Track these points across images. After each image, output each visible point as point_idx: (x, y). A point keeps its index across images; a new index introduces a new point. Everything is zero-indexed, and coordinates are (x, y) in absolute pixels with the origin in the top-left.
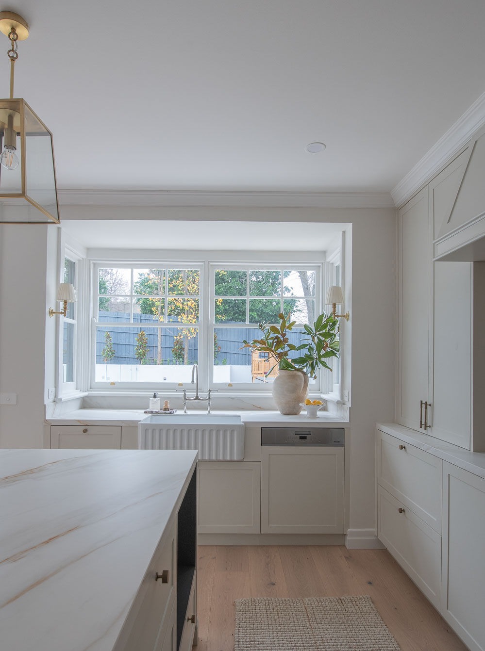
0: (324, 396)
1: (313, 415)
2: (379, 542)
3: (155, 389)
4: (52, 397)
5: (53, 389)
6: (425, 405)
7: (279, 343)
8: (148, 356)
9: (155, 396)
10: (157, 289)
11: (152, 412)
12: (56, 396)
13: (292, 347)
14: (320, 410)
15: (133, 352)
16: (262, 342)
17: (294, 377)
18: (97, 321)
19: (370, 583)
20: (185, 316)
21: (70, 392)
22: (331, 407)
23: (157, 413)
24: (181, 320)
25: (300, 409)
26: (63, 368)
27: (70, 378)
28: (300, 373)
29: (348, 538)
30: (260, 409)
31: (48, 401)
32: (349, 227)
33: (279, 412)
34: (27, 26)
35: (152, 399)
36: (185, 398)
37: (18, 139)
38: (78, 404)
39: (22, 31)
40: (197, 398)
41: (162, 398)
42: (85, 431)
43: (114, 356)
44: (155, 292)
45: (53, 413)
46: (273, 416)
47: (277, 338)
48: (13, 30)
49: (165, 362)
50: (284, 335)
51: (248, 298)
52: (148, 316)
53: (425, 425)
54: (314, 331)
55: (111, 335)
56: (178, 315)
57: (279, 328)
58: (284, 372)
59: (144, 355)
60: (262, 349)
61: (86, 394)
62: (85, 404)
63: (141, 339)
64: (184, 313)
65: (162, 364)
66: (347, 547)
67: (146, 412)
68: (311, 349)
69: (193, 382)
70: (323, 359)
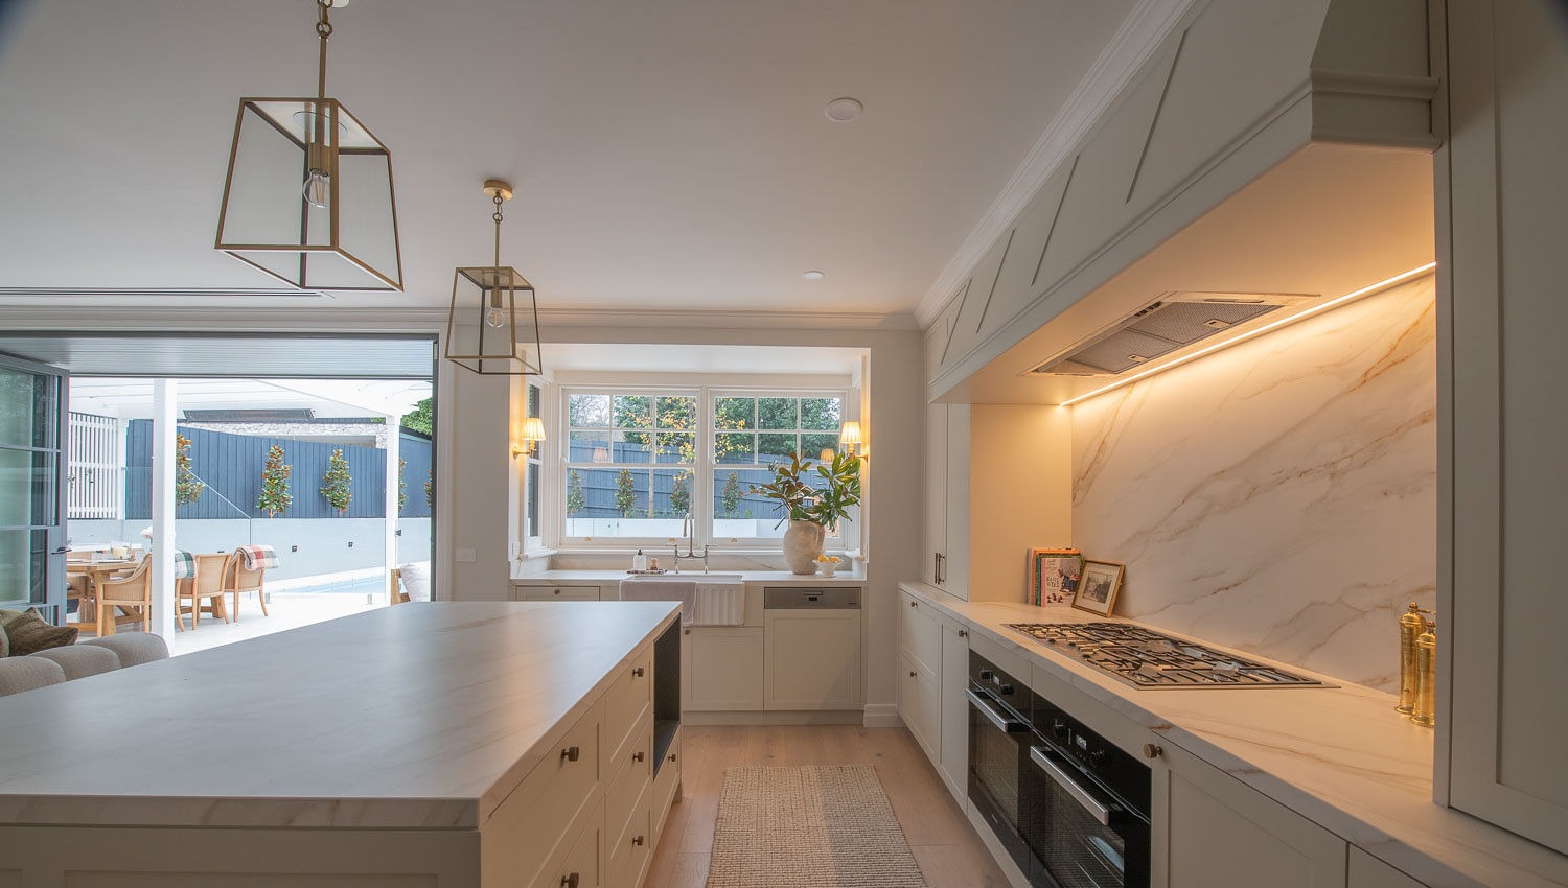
0: (847, 553)
1: (829, 573)
2: (900, 718)
3: (640, 545)
4: (517, 553)
5: (517, 544)
6: (938, 557)
7: (791, 489)
8: (634, 507)
9: (640, 553)
10: (648, 406)
11: (636, 572)
12: (521, 551)
13: (807, 493)
14: (836, 570)
15: (613, 500)
16: (772, 487)
17: (807, 529)
18: (567, 461)
19: (879, 755)
20: (689, 447)
21: (536, 547)
22: (855, 565)
23: (642, 572)
24: (684, 451)
25: (815, 567)
26: (528, 522)
27: (534, 532)
28: (814, 524)
29: (865, 715)
30: (771, 569)
31: (512, 558)
32: (868, 351)
33: (791, 572)
34: (510, 190)
35: (636, 556)
36: (676, 555)
37: (505, 294)
38: (544, 564)
39: (506, 194)
40: (691, 555)
41: (649, 556)
42: (557, 592)
43: (583, 505)
44: (645, 410)
45: (518, 572)
46: (784, 576)
47: (788, 481)
48: (498, 194)
49: (659, 515)
50: (796, 479)
51: (756, 432)
52: (634, 447)
53: (938, 580)
54: (831, 473)
55: (579, 474)
56: (679, 445)
57: (789, 470)
58: (796, 524)
59: (629, 503)
60: (771, 495)
61: (555, 551)
62: (554, 563)
63: (624, 481)
64: (688, 442)
65: (655, 518)
66: (865, 725)
67: (629, 572)
68: (828, 495)
69: (685, 535)
70: (843, 508)
